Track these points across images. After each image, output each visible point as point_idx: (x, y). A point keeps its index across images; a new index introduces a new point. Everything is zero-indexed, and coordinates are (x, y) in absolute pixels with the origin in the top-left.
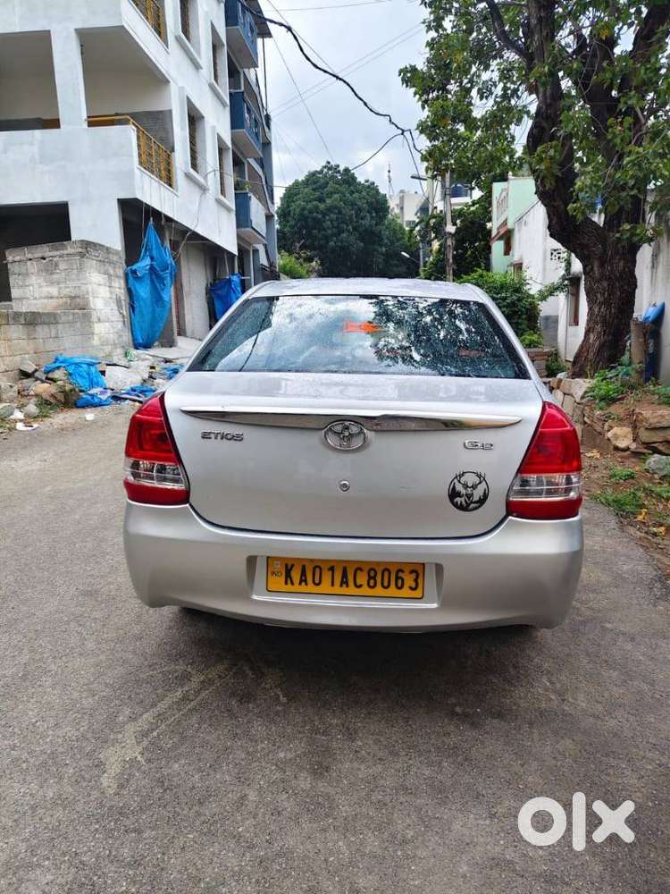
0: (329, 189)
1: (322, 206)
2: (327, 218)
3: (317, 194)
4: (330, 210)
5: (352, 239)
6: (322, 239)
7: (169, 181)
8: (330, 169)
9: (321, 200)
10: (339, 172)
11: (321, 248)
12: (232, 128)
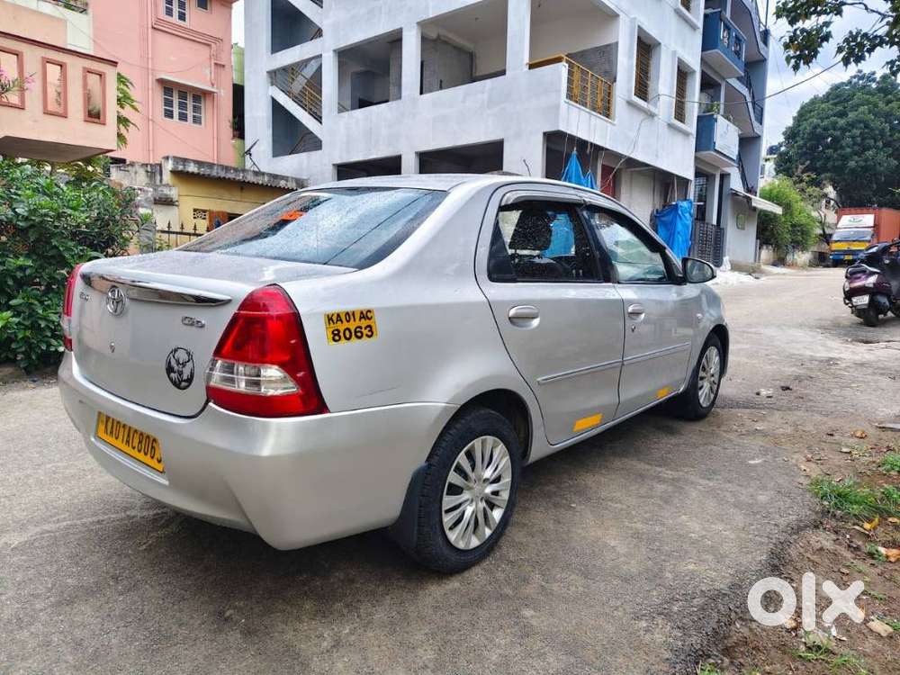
0: (856, 100)
1: (842, 122)
2: (847, 134)
3: (840, 108)
4: (852, 125)
5: (882, 156)
6: (838, 160)
7: (606, 111)
8: (862, 78)
9: (842, 114)
10: (874, 80)
11: (836, 170)
12: (703, 50)
